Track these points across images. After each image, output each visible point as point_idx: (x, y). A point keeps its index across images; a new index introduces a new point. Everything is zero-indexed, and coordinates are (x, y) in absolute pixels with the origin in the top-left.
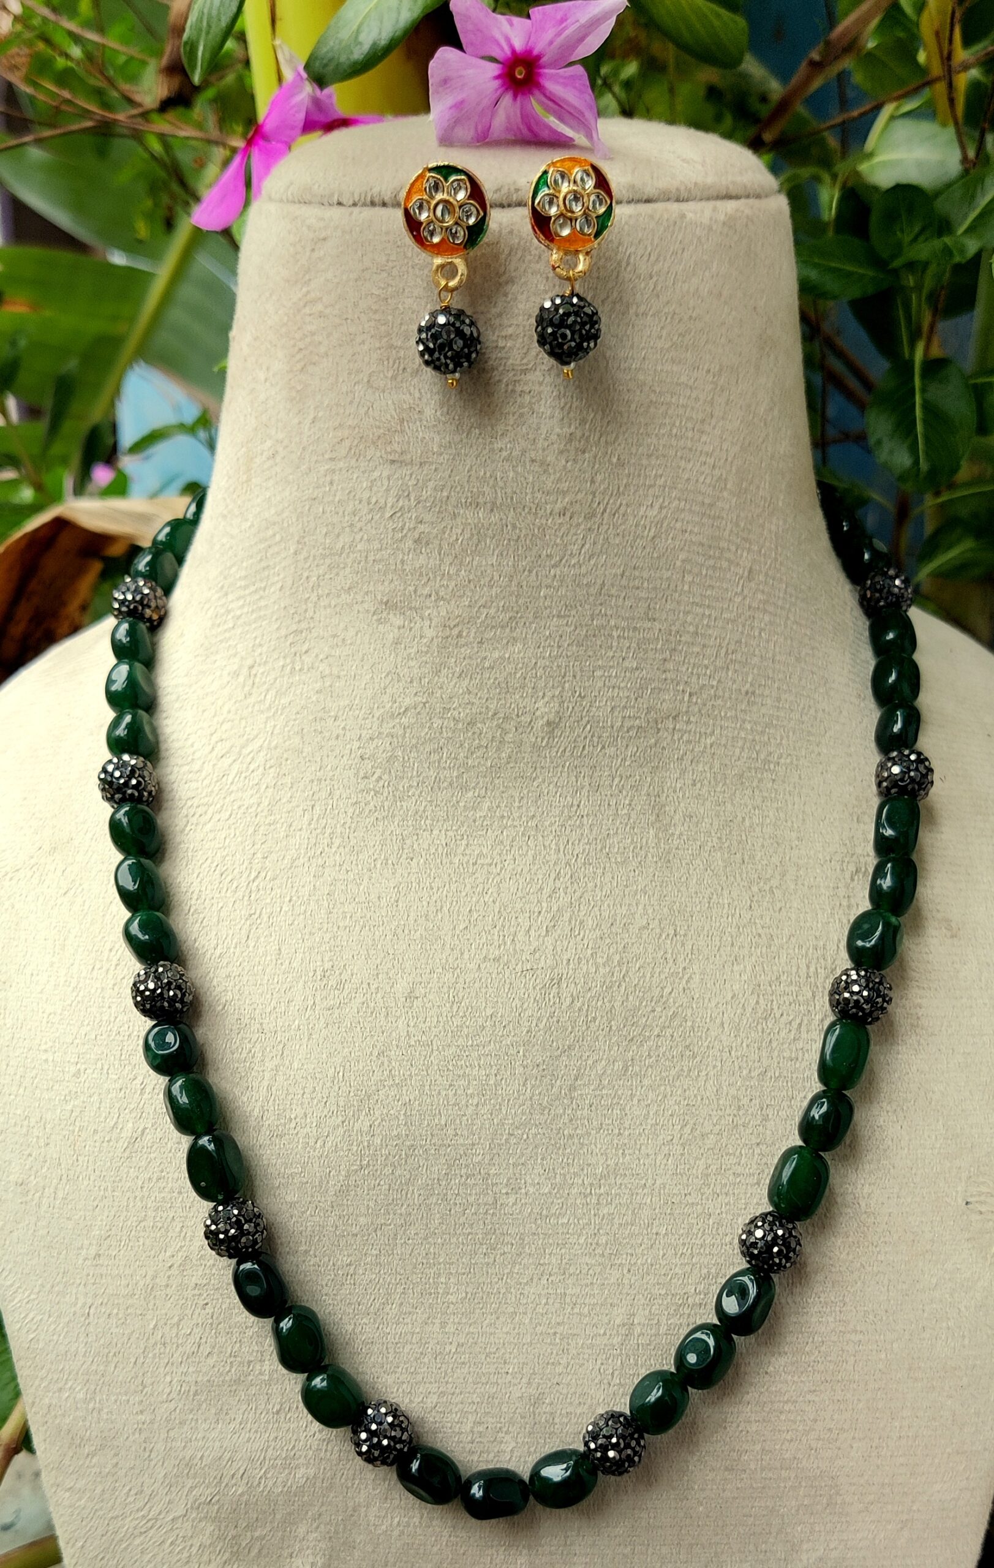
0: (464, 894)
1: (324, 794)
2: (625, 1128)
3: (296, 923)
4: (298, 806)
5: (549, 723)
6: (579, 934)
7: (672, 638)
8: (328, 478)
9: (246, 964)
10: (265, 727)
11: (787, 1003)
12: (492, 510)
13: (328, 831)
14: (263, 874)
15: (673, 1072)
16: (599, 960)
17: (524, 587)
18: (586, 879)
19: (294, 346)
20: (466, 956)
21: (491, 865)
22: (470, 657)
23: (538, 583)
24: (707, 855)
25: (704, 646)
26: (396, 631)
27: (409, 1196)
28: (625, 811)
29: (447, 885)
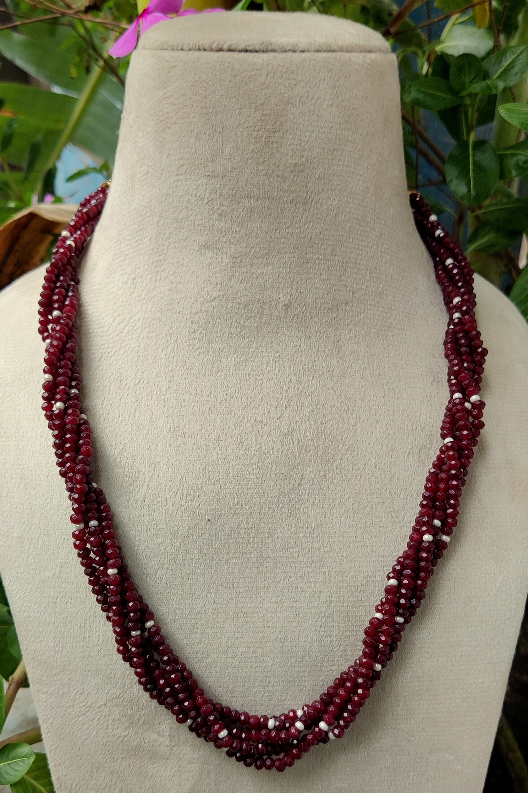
0: (244, 389)
1: (172, 341)
2: (325, 504)
3: (160, 404)
4: (159, 347)
5: (285, 305)
6: (301, 409)
7: (344, 265)
8: (175, 184)
9: (134, 425)
10: (142, 308)
11: (403, 443)
12: (257, 200)
13: (175, 359)
14: (142, 381)
15: (349, 477)
16: (312, 422)
17: (273, 238)
18: (304, 382)
19: (158, 119)
20: (246, 420)
21: (257, 375)
22: (246, 273)
23: (280, 236)
24: (362, 371)
25: (359, 269)
26: (209, 259)
27: (219, 539)
28: (323, 349)
29: (236, 385)
